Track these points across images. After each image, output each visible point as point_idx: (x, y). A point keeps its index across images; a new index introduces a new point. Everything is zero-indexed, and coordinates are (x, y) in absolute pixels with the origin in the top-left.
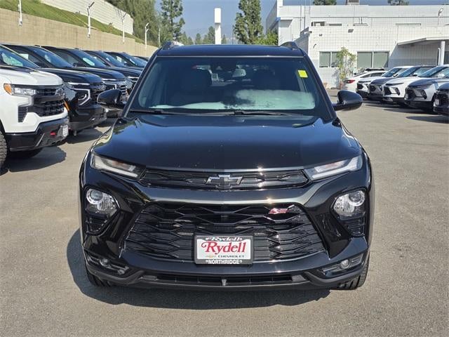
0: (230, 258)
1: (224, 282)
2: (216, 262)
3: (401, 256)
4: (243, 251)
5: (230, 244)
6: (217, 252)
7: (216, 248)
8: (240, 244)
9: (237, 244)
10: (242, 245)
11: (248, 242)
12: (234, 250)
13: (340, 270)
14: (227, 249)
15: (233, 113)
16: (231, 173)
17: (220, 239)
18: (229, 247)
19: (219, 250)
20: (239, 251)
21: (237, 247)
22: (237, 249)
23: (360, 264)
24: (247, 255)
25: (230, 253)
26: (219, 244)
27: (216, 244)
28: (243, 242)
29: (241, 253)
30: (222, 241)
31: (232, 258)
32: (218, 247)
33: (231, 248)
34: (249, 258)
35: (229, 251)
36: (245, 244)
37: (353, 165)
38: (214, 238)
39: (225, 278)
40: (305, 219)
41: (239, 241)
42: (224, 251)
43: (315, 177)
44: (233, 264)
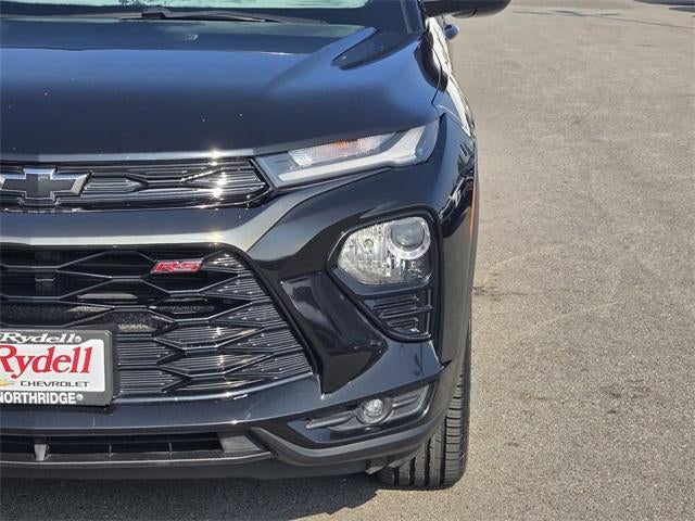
0: (50, 388)
1: (41, 451)
2: (16, 399)
3: (613, 412)
4: (85, 370)
5: (51, 351)
6: (17, 372)
7: (13, 362)
8: (77, 351)
9: (69, 350)
10: (83, 355)
11: (98, 346)
12: (61, 366)
13: (359, 426)
14: (42, 364)
15: (139, 15)
16: (57, 166)
17: (24, 339)
18: (49, 358)
19: (23, 367)
20: (74, 370)
21: (68, 359)
22: (70, 365)
23: (419, 414)
24: (95, 381)
25: (52, 376)
26: (23, 350)
27: (13, 351)
28: (84, 346)
29: (79, 376)
30: (29, 342)
31: (56, 388)
32: (20, 359)
33: (52, 363)
34: (101, 388)
35: (47, 369)
36: (89, 351)
37: (405, 150)
38: (6, 335)
39: (42, 441)
40: (252, 289)
41: (74, 343)
42: (35, 369)
43: (287, 178)
44: (59, 406)
